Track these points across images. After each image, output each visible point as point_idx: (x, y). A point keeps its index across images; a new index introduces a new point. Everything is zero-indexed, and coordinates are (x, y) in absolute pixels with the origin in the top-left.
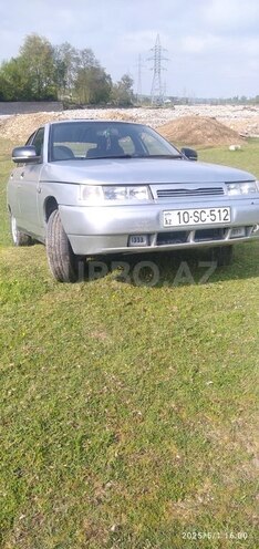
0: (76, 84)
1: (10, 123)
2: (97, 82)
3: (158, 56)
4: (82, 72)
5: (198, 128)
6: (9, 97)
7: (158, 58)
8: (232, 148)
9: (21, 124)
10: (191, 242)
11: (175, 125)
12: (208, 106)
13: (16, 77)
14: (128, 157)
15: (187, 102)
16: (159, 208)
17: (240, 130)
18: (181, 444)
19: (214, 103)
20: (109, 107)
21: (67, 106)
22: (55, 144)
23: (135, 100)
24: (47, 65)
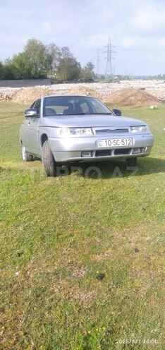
0: (58, 68)
1: (19, 93)
2: (72, 67)
3: (109, 50)
4: (62, 61)
5: (132, 95)
6: (17, 77)
7: (109, 52)
8: (152, 107)
9: (25, 94)
10: (113, 155)
11: (118, 94)
12: (141, 81)
13: (22, 65)
14: (83, 114)
15: (128, 78)
16: (97, 139)
17: (159, 96)
18: (100, 237)
19: (145, 78)
20: (79, 82)
21: (53, 82)
22: (47, 107)
23: (96, 77)
24: (41, 57)
